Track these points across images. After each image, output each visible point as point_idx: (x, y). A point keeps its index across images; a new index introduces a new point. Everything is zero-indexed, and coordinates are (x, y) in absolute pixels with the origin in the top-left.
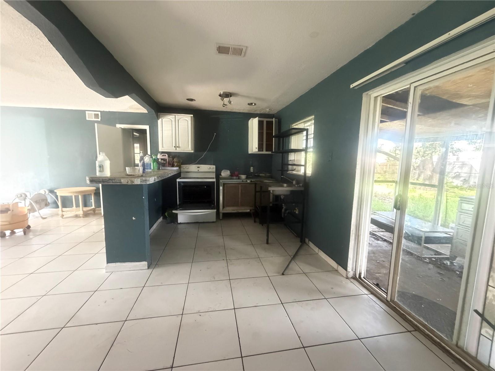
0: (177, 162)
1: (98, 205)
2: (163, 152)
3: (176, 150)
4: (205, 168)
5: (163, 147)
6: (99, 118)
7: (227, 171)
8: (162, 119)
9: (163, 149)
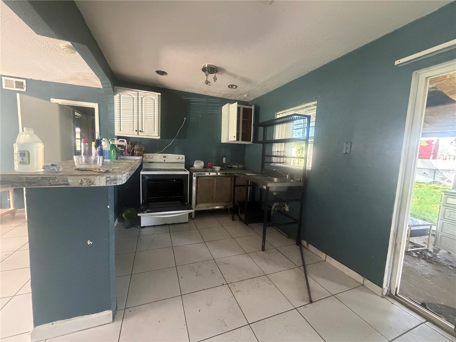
0: (138, 150)
1: (19, 204)
2: (119, 137)
3: (138, 134)
4: (172, 157)
5: (120, 130)
6: (23, 88)
7: (201, 163)
8: (120, 95)
9: (121, 132)
